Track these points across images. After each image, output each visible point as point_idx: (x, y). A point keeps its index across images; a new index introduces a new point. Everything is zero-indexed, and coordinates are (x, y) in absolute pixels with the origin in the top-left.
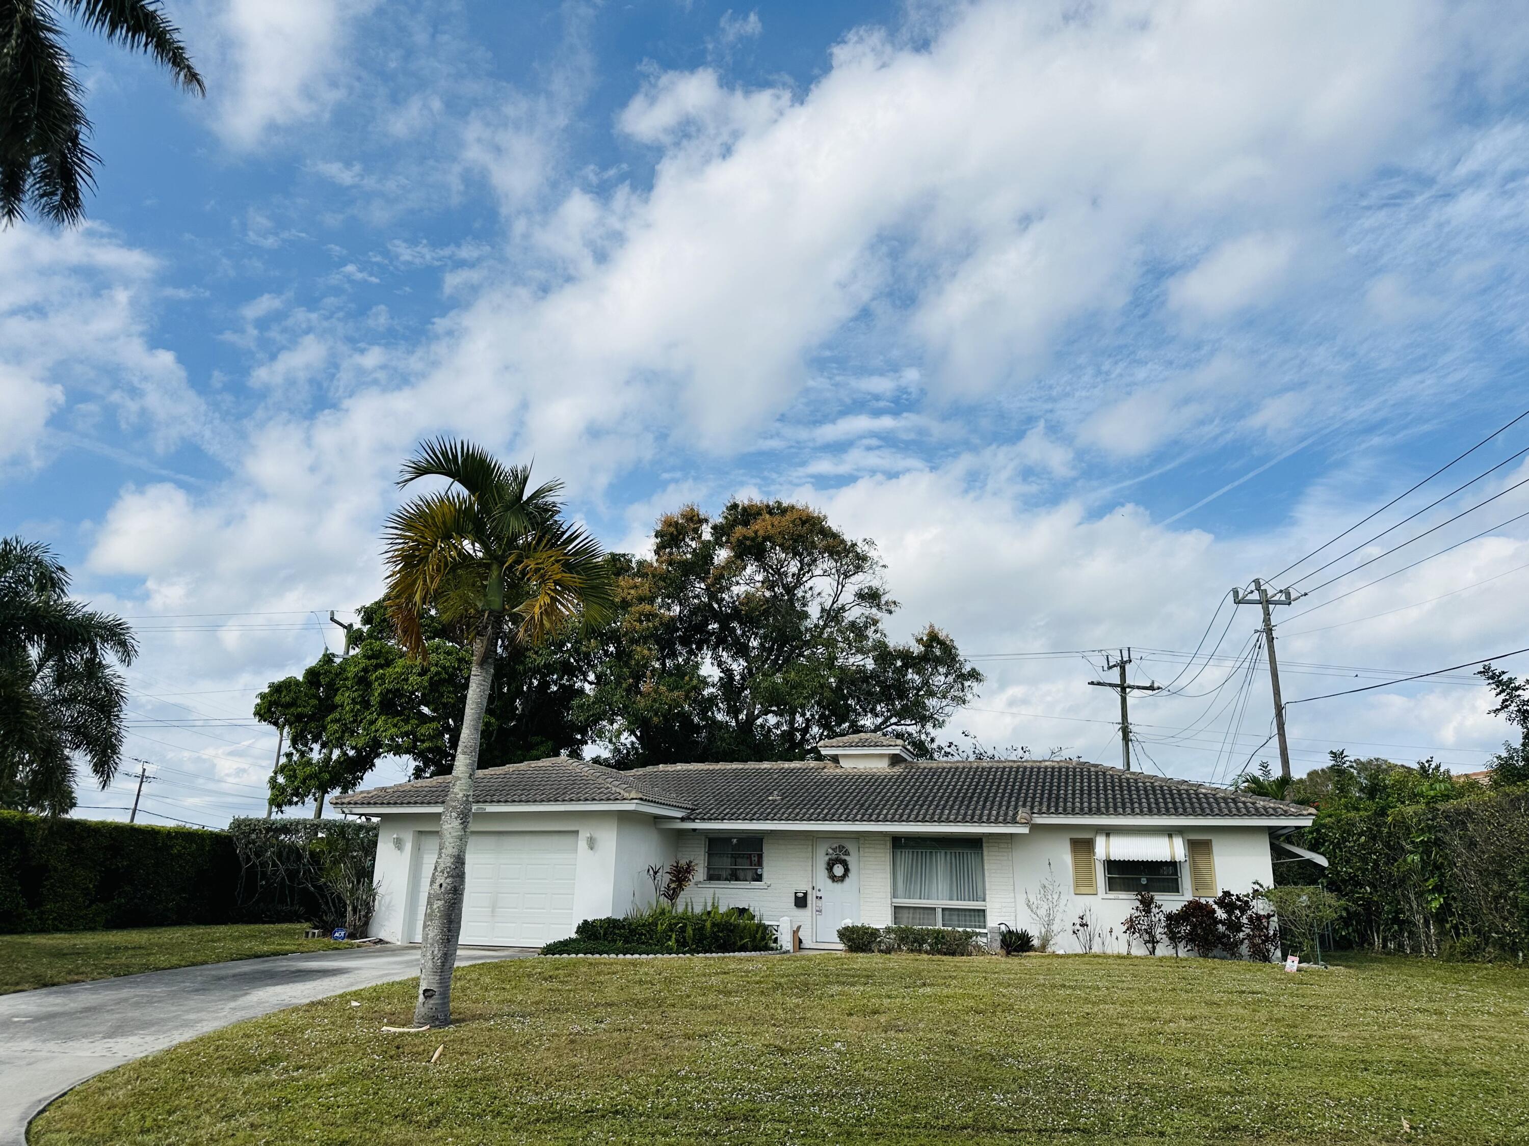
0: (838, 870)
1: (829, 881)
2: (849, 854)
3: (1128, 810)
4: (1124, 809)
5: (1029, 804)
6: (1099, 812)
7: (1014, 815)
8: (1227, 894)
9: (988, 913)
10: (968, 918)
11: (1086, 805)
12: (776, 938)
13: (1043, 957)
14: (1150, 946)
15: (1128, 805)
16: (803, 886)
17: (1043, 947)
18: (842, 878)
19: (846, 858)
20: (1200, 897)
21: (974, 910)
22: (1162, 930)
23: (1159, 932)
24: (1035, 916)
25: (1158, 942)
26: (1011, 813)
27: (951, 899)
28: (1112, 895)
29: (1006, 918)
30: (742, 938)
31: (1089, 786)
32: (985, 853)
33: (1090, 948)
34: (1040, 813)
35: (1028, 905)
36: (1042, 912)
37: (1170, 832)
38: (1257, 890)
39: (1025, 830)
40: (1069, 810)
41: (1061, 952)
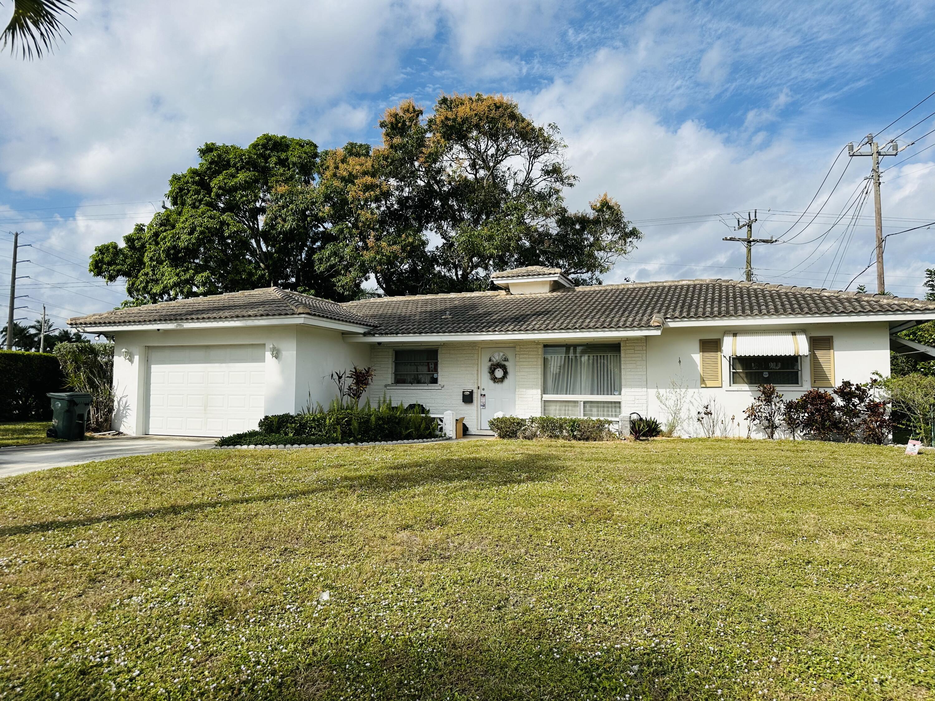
0: (499, 373)
1: (491, 382)
2: (507, 360)
3: (756, 312)
4: (752, 312)
5: (663, 311)
6: (728, 314)
7: (648, 320)
8: (847, 384)
9: (623, 405)
10: (606, 409)
11: (716, 309)
12: (441, 428)
13: (668, 441)
14: (769, 430)
15: (756, 307)
16: (469, 387)
17: (670, 432)
18: (502, 380)
19: (506, 363)
20: (818, 388)
21: (611, 402)
22: (781, 417)
23: (778, 419)
24: (664, 407)
25: (777, 427)
26: (645, 319)
27: (592, 394)
28: (735, 387)
29: (638, 409)
30: (407, 428)
31: (720, 296)
32: (622, 355)
33: (713, 433)
34: (674, 318)
35: (658, 398)
36: (670, 403)
37: (794, 330)
38: (875, 381)
39: (658, 333)
40: (700, 314)
41: (685, 437)
